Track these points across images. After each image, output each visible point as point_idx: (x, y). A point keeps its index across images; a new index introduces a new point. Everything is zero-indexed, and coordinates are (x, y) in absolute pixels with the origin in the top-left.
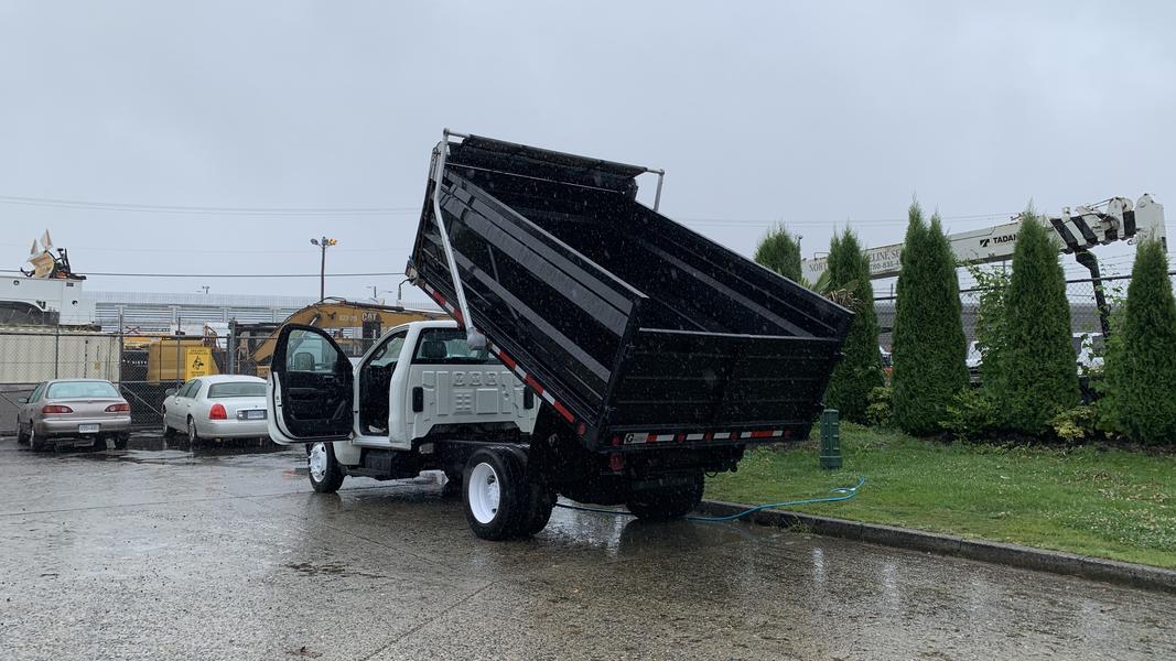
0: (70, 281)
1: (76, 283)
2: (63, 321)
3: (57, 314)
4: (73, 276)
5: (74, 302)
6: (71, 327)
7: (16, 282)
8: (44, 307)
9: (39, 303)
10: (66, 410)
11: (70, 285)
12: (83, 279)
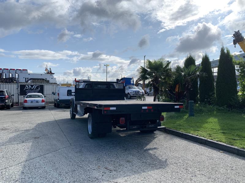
3: (49, 81)
4: (52, 73)
5: (52, 78)
6: (52, 83)
7: (41, 75)
8: (46, 79)
11: (51, 75)
12: (54, 74)
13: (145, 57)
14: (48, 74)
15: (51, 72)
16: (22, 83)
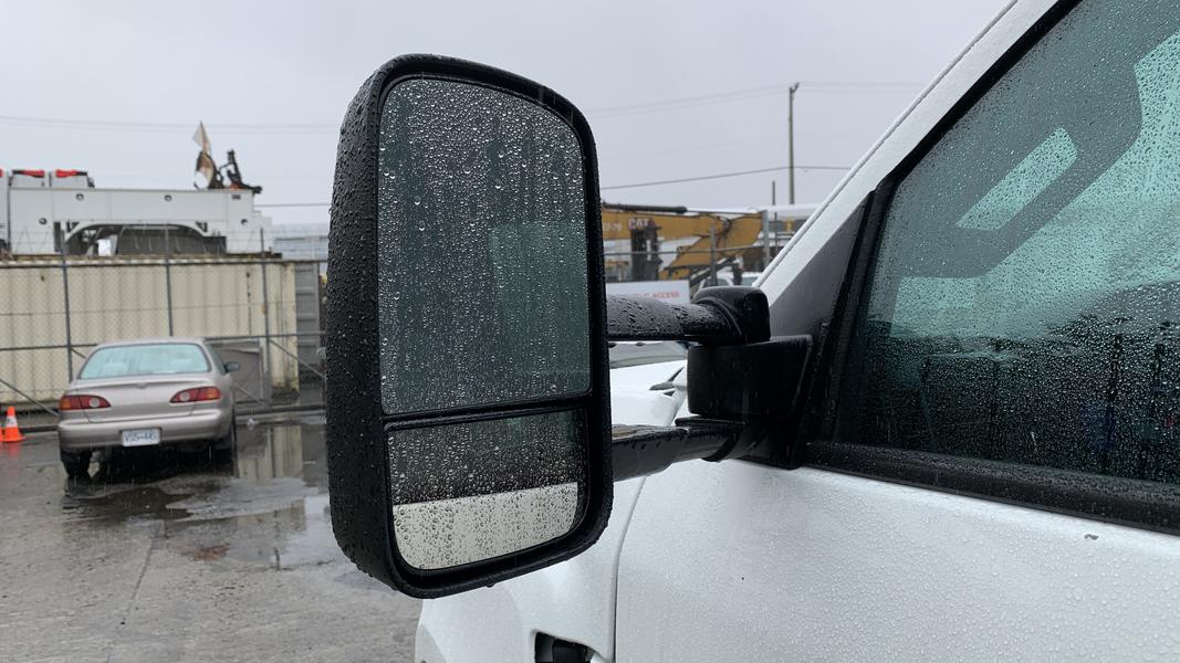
0: (238, 192)
1: (246, 195)
2: (232, 247)
3: (224, 239)
4: (247, 187)
5: (244, 221)
6: (244, 257)
7: (168, 197)
8: (205, 230)
9: (199, 224)
10: (97, 403)
11: (237, 197)
12: (257, 190)
13: (792, 91)
14: (218, 195)
15: (236, 178)
16: (31, 257)
